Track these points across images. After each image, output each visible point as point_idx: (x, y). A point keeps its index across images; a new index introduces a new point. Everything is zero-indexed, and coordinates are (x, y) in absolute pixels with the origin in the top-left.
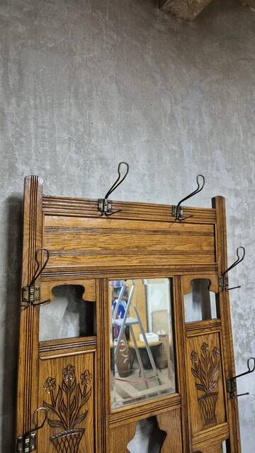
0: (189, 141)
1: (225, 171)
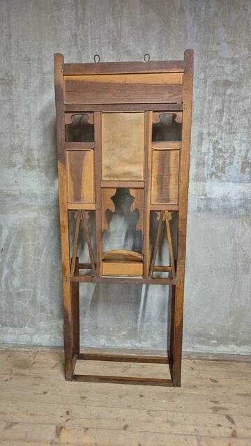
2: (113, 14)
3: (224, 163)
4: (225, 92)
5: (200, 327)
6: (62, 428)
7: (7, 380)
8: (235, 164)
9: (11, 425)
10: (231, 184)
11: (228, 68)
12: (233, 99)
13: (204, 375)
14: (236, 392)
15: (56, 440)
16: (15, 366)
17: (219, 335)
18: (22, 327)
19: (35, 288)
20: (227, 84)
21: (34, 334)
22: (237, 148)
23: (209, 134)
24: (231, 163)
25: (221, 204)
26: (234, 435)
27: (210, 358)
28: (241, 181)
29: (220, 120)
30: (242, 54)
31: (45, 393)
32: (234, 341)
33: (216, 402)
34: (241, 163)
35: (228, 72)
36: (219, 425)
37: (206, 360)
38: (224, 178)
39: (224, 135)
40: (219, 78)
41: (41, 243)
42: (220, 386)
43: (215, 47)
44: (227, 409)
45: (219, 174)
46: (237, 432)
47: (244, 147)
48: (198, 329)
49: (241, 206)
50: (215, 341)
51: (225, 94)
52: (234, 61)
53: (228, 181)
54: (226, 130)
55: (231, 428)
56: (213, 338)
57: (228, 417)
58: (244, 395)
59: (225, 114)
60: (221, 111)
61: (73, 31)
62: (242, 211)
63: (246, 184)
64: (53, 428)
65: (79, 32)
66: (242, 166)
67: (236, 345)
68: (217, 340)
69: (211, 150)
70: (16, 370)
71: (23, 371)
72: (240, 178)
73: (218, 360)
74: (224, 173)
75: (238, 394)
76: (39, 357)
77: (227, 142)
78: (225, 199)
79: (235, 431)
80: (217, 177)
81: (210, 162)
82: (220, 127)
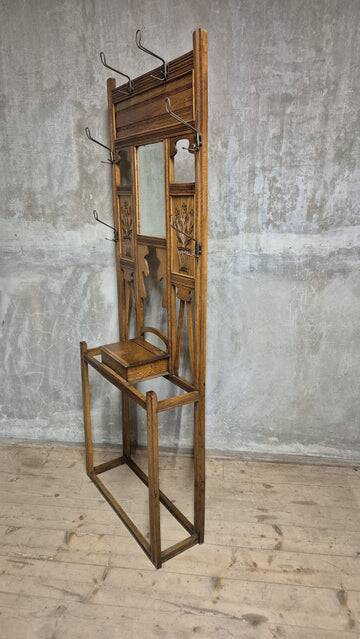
0: (241, 19)
1: (285, 44)
2: (132, 8)
3: (284, 208)
4: (284, 111)
5: (256, 421)
6: (73, 533)
7: (12, 481)
8: (299, 208)
9: (13, 529)
10: (294, 236)
11: (288, 77)
12: (295, 120)
13: (256, 480)
14: (292, 499)
15: (65, 547)
16: (25, 464)
17: (280, 430)
18: (32, 417)
19: (46, 371)
20: (287, 99)
21: (48, 426)
22: (302, 187)
23: (263, 169)
24: (294, 208)
25: (281, 262)
26: (278, 547)
27: (268, 459)
28: (306, 231)
29: (278, 149)
30: (307, 57)
31: (57, 495)
32: (299, 439)
33: (264, 510)
34: (306, 207)
35: (288, 84)
36: (262, 536)
37: (262, 461)
38: (284, 228)
39: (284, 170)
40: (276, 92)
41: (51, 314)
42: (274, 492)
43: (270, 49)
44: (275, 518)
45: (278, 223)
46: (283, 545)
47: (310, 186)
48: (253, 424)
49: (306, 265)
50: (276, 439)
51: (284, 113)
52: (296, 67)
53: (290, 231)
54: (286, 162)
55: (276, 539)
56: (272, 434)
57: (276, 528)
58: (303, 503)
59: (284, 141)
60: (279, 137)
61: (80, 34)
62: (308, 272)
63: (315, 236)
64: (63, 534)
65: (88, 34)
66: (308, 212)
67: (303, 444)
68: (278, 437)
69: (267, 190)
70: (23, 469)
71: (32, 471)
72: (306, 228)
73: (277, 462)
74: (284, 221)
75: (294, 502)
76: (54, 455)
77: (288, 179)
78: (286, 256)
79: (280, 543)
80: (275, 226)
81: (266, 207)
82: (278, 158)
